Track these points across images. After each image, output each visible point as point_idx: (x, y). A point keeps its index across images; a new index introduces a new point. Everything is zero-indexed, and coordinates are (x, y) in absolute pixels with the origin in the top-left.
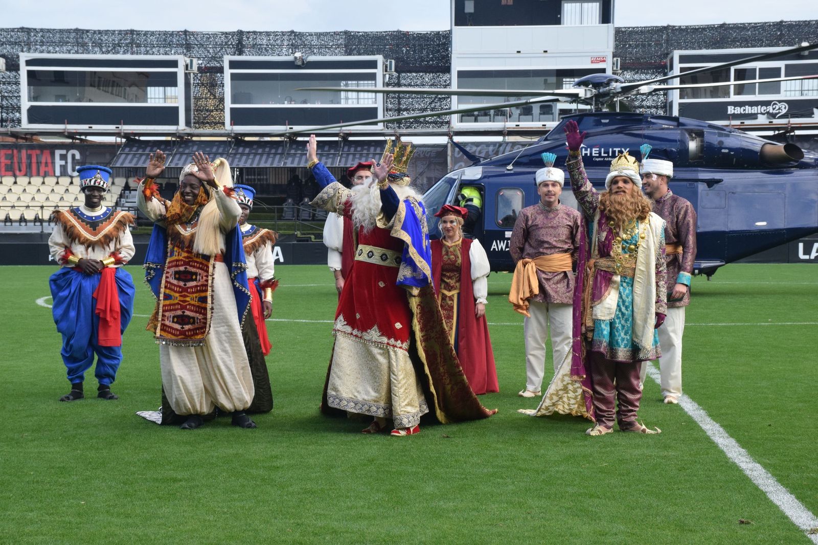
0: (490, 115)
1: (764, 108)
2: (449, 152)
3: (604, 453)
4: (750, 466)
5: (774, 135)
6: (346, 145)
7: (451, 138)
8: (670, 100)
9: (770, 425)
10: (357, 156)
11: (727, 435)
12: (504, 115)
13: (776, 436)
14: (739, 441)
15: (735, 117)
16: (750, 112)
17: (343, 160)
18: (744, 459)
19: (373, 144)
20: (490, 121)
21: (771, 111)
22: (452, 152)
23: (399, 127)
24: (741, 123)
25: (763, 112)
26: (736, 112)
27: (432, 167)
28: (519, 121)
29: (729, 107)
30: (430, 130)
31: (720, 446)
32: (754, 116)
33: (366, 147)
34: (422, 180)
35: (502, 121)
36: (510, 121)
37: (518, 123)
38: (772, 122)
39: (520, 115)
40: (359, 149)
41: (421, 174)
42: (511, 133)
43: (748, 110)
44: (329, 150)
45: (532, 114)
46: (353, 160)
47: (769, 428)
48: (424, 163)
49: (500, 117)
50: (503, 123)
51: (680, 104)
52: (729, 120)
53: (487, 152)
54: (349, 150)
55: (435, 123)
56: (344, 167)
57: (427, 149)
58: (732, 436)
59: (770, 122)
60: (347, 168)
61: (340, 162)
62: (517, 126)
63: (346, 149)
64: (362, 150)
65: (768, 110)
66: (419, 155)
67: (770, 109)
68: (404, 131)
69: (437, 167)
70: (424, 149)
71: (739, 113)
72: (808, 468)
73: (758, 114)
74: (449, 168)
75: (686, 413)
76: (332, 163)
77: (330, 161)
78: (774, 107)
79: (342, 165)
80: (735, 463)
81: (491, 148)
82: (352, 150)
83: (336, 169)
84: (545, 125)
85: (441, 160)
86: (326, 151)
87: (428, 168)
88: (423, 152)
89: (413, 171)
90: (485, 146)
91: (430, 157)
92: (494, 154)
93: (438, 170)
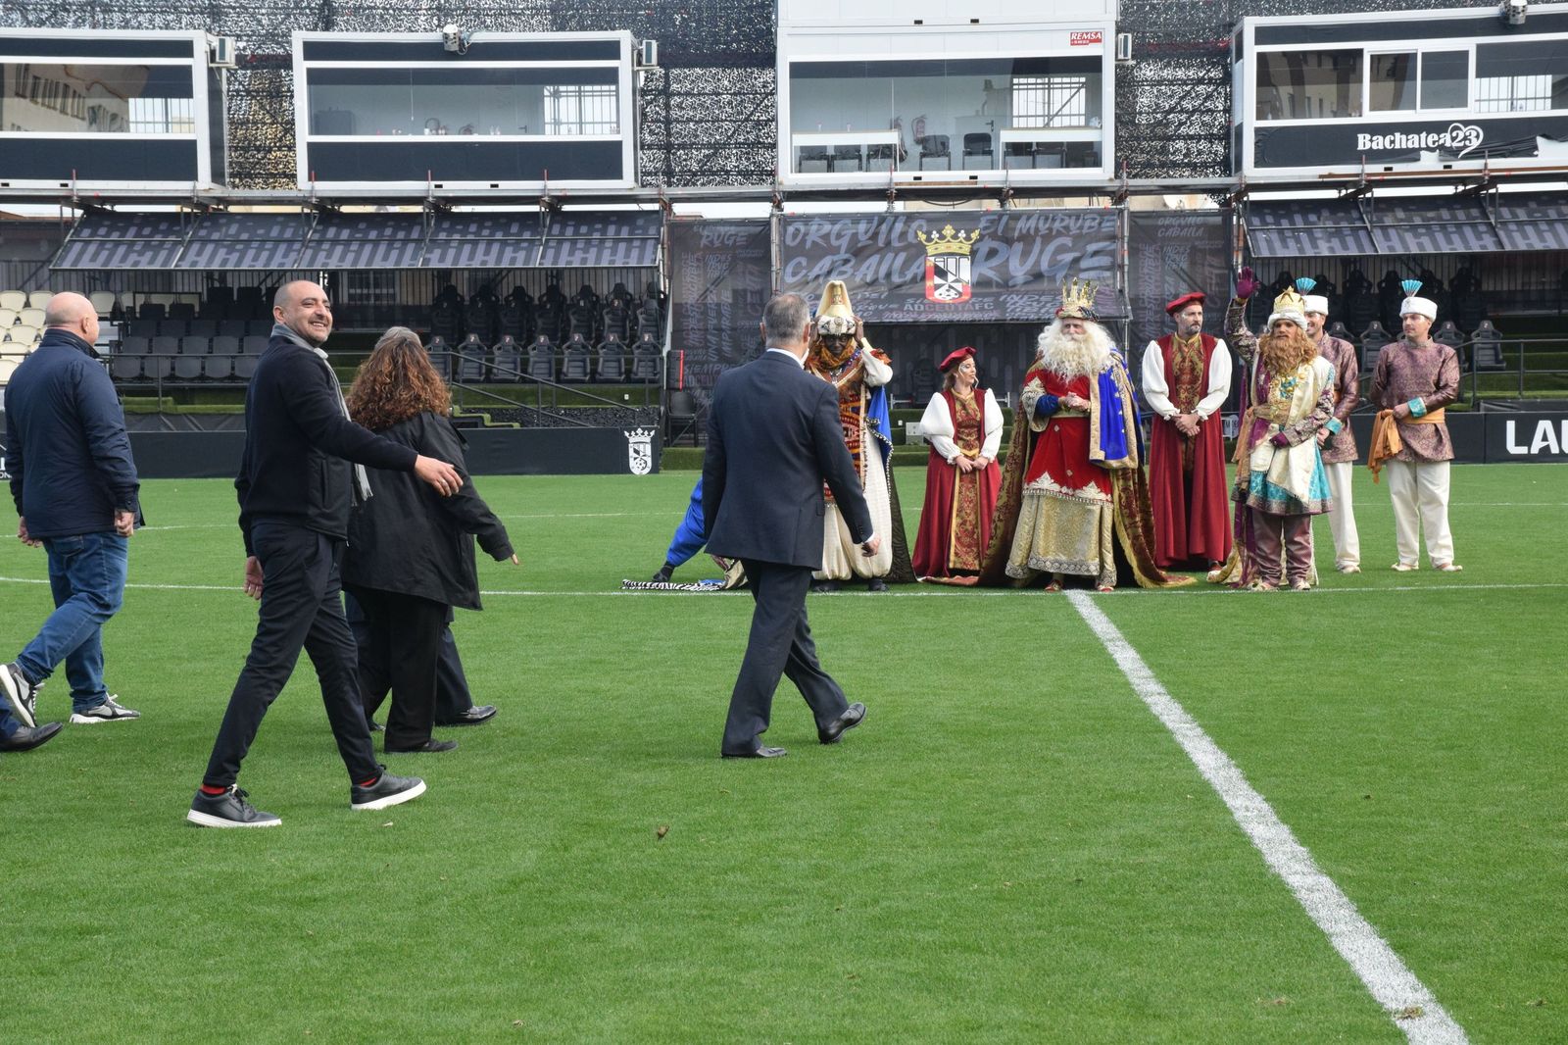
0: (860, 158)
1: (1433, 137)
2: (775, 237)
3: (1012, 860)
4: (1310, 880)
5: (1456, 194)
6: (558, 222)
7: (778, 206)
8: (1236, 123)
9: (1368, 797)
10: (580, 245)
11: (1275, 818)
12: (889, 156)
13: (1376, 819)
14: (1296, 830)
15: (1373, 156)
16: (1404, 146)
17: (551, 253)
18: (1298, 867)
19: (614, 219)
20: (860, 169)
21: (1448, 144)
22: (780, 236)
23: (669, 184)
24: (1386, 169)
25: (1431, 145)
26: (1375, 147)
27: (740, 267)
28: (921, 170)
29: (1360, 136)
30: (735, 189)
31: (1257, 841)
32: (1411, 155)
33: (599, 226)
34: (719, 295)
35: (885, 170)
36: (901, 170)
37: (918, 174)
38: (1450, 167)
39: (923, 155)
40: (584, 229)
41: (716, 282)
42: (904, 194)
43: (1401, 141)
44: (520, 233)
45: (948, 155)
46: (571, 253)
47: (1365, 803)
48: (723, 258)
49: (880, 161)
50: (889, 174)
51: (1258, 130)
52: (1361, 163)
53: (855, 235)
54: (562, 233)
55: (746, 174)
56: (552, 269)
57: (727, 228)
58: (1284, 820)
59: (1445, 167)
60: (558, 270)
61: (543, 257)
62: (916, 178)
63: (556, 229)
64: (590, 233)
65: (1441, 142)
66: (712, 242)
67: (1446, 139)
68: (679, 191)
69: (750, 266)
70: (722, 229)
71: (1381, 147)
72: (1426, 883)
73: (1420, 149)
74: (774, 268)
75: (1200, 775)
76: (527, 259)
77: (521, 255)
78: (1454, 134)
79: (548, 264)
80: (1279, 875)
81: (862, 227)
82: (569, 231)
83: (537, 272)
84: (976, 178)
85: (758, 253)
86: (513, 235)
87: (732, 269)
88: (719, 236)
89: (698, 275)
90: (849, 221)
91: (734, 246)
92: (870, 239)
93: (751, 273)
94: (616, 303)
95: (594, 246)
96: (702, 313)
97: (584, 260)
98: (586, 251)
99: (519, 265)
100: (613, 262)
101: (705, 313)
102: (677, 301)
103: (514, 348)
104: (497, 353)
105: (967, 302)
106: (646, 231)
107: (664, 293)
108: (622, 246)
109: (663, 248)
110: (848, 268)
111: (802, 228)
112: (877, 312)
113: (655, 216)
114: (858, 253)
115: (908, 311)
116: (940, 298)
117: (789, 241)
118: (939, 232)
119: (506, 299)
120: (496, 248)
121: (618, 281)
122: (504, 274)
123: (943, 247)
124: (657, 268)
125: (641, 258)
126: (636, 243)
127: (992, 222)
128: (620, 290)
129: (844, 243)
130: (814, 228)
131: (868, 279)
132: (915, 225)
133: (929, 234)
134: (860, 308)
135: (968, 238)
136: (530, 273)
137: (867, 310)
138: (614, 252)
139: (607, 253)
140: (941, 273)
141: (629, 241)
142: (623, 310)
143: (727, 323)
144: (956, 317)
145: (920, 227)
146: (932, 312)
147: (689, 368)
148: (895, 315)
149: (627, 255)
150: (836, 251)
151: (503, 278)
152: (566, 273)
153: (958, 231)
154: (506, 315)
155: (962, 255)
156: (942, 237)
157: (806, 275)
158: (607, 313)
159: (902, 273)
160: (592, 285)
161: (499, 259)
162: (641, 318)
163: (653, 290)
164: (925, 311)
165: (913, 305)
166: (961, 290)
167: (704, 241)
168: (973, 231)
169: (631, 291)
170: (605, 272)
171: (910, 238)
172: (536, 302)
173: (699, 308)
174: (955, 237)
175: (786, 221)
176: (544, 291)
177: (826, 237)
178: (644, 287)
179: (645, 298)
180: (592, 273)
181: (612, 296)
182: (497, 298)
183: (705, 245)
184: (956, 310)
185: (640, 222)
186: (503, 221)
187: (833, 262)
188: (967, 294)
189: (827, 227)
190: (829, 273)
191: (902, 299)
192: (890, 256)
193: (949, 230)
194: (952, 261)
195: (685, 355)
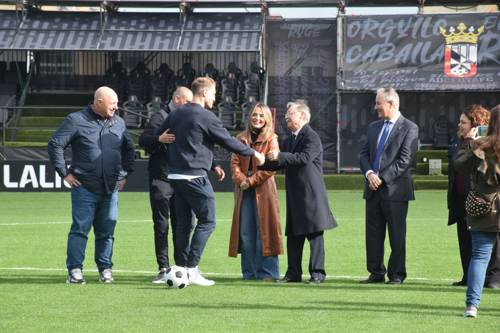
2: (340, 30)
6: (191, 20)
7: (343, 11)
10: (207, 36)
17: (187, 41)
19: (230, 18)
22: (343, 31)
27: (314, 52)
33: (219, 23)
40: (209, 25)
41: (298, 62)
42: (431, 2)
44: (166, 27)
46: (201, 41)
48: (303, 46)
53: (395, 31)
54: (194, 27)
56: (186, 52)
57: (306, 25)
60: (191, 53)
61: (182, 44)
63: (190, 24)
64: (213, 27)
66: (296, 35)
69: (322, 52)
70: (303, 26)
74: (339, 53)
76: (171, 46)
77: (167, 42)
79: (185, 49)
81: (401, 24)
82: (199, 26)
83: (176, 54)
85: (328, 42)
86: (161, 28)
87: (309, 53)
88: (301, 30)
89: (286, 57)
90: (391, 21)
91: (311, 38)
92: (406, 33)
93: (322, 56)
94: (230, 75)
95: (216, 36)
96: (288, 83)
97: (210, 46)
98: (211, 40)
99: (165, 49)
100: (229, 47)
101: (290, 83)
102: (271, 75)
103: (161, 105)
104: (149, 109)
105: (473, 77)
106: (251, 26)
107: (263, 69)
108: (235, 37)
109: (263, 39)
110: (390, 53)
111: (359, 25)
112: (410, 81)
113: (257, 16)
114: (399, 43)
115: (432, 83)
116: (454, 74)
117: (349, 34)
118: (455, 27)
119: (155, 72)
120: (149, 37)
121: (232, 60)
122: (154, 54)
123: (457, 38)
124: (259, 52)
125: (248, 45)
126: (245, 35)
127: (492, 20)
128: (232, 68)
129: (388, 35)
130: (367, 25)
131: (404, 60)
132: (438, 23)
133: (448, 28)
134: (398, 80)
135: (476, 32)
136: (172, 54)
137: (403, 82)
138: (230, 41)
139: (225, 41)
140: (457, 57)
141: (240, 33)
142: (235, 80)
143: (305, 90)
144: (466, 87)
145: (442, 25)
146: (448, 84)
147: (279, 120)
148: (423, 85)
149: (239, 43)
150: (382, 41)
151: (153, 57)
152: (196, 55)
153: (469, 27)
154: (155, 83)
155: (471, 44)
156: (457, 31)
157: (361, 58)
158: (224, 83)
159: (428, 56)
160: (214, 63)
161: (152, 45)
162: (247, 87)
163: (255, 68)
164: (444, 83)
165: (435, 79)
166: (469, 68)
167: (290, 34)
168: (480, 27)
169: (240, 67)
170: (223, 54)
171: (435, 32)
172: (176, 74)
173: (285, 79)
174: (466, 31)
175: (347, 20)
176: (181, 67)
177: (376, 31)
178: (249, 65)
179: (250, 72)
180: (214, 54)
181: (227, 71)
182: (149, 71)
183: (291, 36)
184: (466, 82)
185: (248, 21)
186: (153, 18)
187: (380, 49)
188: (473, 72)
189: (376, 25)
190: (377, 56)
191: (427, 75)
192: (420, 44)
193: (462, 27)
194: (463, 49)
195: (277, 112)
